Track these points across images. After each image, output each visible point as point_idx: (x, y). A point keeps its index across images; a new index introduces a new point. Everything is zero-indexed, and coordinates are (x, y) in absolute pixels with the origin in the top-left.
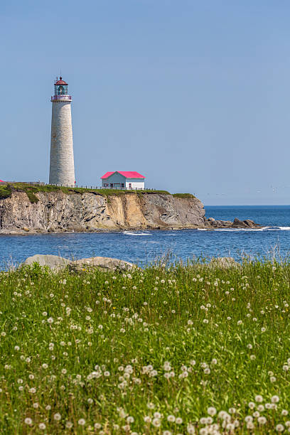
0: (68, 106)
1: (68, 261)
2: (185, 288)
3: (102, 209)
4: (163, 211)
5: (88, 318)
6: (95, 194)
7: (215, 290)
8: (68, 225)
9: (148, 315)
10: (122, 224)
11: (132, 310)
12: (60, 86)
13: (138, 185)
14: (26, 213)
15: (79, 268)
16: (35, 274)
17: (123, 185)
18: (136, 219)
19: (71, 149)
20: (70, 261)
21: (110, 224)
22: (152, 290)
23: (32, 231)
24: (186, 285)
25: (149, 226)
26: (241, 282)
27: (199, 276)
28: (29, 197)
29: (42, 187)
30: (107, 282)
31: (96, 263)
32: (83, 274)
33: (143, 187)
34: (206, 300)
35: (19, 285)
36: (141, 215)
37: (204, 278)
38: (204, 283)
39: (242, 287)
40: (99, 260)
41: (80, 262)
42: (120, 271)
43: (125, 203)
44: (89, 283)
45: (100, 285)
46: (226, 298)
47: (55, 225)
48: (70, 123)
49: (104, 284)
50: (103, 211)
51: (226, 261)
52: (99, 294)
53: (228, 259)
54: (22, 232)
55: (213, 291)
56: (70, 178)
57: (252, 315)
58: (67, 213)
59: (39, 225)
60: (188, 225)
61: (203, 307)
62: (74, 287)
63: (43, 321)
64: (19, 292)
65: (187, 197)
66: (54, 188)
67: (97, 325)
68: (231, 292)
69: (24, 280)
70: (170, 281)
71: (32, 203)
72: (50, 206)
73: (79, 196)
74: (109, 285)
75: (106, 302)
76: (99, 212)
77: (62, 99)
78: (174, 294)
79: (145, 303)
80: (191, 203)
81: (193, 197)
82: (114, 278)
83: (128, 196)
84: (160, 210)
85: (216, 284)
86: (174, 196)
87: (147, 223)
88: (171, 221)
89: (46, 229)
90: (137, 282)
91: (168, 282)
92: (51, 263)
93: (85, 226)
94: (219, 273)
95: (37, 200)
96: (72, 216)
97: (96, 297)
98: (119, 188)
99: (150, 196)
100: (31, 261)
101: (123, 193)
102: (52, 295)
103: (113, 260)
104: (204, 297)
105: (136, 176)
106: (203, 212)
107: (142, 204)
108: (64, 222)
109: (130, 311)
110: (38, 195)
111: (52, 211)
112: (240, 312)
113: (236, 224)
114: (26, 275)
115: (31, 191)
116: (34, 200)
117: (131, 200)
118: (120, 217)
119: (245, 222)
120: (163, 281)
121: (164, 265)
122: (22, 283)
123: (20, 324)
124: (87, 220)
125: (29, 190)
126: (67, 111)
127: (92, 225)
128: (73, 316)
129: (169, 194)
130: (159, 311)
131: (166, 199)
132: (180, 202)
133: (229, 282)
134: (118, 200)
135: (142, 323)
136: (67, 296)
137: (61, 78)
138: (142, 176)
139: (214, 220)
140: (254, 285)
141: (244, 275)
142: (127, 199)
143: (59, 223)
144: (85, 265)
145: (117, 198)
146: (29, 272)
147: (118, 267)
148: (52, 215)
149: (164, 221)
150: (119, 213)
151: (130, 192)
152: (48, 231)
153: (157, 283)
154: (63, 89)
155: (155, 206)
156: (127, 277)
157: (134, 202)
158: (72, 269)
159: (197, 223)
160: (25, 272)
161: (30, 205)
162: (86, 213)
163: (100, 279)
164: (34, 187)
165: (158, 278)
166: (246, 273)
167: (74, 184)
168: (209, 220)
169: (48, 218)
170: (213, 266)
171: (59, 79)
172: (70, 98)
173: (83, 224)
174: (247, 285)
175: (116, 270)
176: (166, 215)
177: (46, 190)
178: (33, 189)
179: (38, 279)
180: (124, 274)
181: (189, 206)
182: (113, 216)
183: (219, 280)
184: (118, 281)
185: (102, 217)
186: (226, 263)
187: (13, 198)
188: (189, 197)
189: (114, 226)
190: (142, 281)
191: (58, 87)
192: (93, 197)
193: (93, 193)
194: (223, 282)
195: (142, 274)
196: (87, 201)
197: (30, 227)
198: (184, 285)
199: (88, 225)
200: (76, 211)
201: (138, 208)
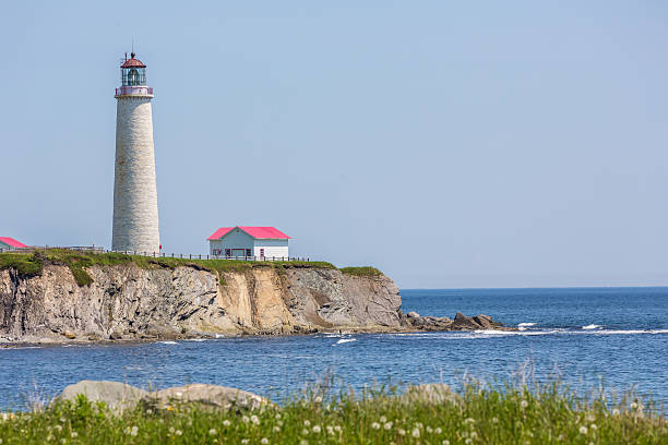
0: (148, 106)
1: (142, 393)
2: (358, 441)
3: (211, 296)
4: (323, 301)
6: (197, 268)
8: (147, 327)
10: (248, 323)
12: (132, 69)
13: (278, 253)
14: (69, 305)
15: (164, 406)
16: (80, 417)
17: (249, 252)
18: (274, 315)
19: (153, 186)
20: (146, 393)
21: (226, 324)
23: (82, 338)
24: (361, 436)
25: (297, 328)
26: (463, 428)
27: (384, 419)
28: (75, 276)
29: (99, 257)
30: (213, 431)
31: (194, 397)
32: (168, 416)
33: (286, 256)
35: (50, 437)
36: (282, 307)
37: (394, 422)
38: (394, 432)
39: (464, 439)
40: (199, 390)
41: (164, 394)
42: (237, 411)
43: (252, 285)
44: (179, 433)
45: (200, 436)
47: (124, 326)
49: (207, 435)
50: (212, 300)
51: (433, 392)
53: (439, 387)
54: (62, 340)
56: (151, 239)
58: (145, 305)
59: (93, 327)
60: (371, 325)
62: (151, 440)
65: (369, 273)
66: (119, 259)
69: (60, 428)
70: (330, 428)
71: (80, 286)
72: (114, 291)
73: (168, 272)
74: (217, 437)
76: (205, 303)
77: (136, 93)
80: (375, 285)
81: (379, 274)
82: (227, 423)
83: (259, 271)
84: (317, 298)
85: (416, 433)
86: (344, 271)
87: (294, 322)
88: (337, 317)
89: (105, 335)
90: (268, 431)
91: (327, 431)
92: (109, 397)
93: (178, 329)
94: (422, 412)
95: (89, 281)
96: (154, 310)
98: (241, 258)
99: (299, 272)
100: (71, 393)
101: (250, 267)
103: (225, 390)
105: (274, 236)
106: (398, 301)
107: (285, 288)
108: (139, 321)
110: (90, 271)
111: (118, 301)
113: (459, 322)
114: (63, 420)
115: (78, 264)
116: (84, 281)
117: (265, 278)
118: (244, 312)
119: (475, 319)
120: (317, 429)
121: (319, 399)
122: (55, 433)
124: (184, 318)
125: (74, 262)
126: (145, 116)
127: (192, 325)
129: (334, 268)
131: (328, 278)
132: (355, 284)
133: (439, 430)
134: (239, 281)
137: (133, 55)
138: (285, 236)
139: (417, 315)
140: (486, 435)
141: (468, 417)
142: (257, 278)
143: (131, 323)
144: (172, 400)
145: (237, 277)
146: (68, 414)
147: (234, 403)
148: (117, 308)
149: (325, 318)
150: (242, 304)
151: (262, 266)
152: (111, 338)
153: (306, 432)
154: (137, 74)
155: (308, 291)
156: (251, 422)
157: (270, 284)
158: (149, 408)
159: (386, 321)
160: (61, 413)
161: (78, 290)
162: (180, 304)
163: (200, 426)
164: (84, 256)
165: (307, 423)
166: (472, 413)
167: (157, 250)
168: (408, 316)
169: (110, 314)
170: (410, 401)
171: (129, 57)
172: (150, 91)
173: (175, 326)
174: (474, 434)
175: (230, 409)
176: (328, 306)
177: (106, 261)
178: (82, 259)
179: (85, 426)
180: (244, 417)
181: (372, 289)
182: (230, 310)
183: (421, 425)
184: (234, 430)
185: (209, 312)
186: (435, 394)
187: (45, 278)
188: (372, 274)
189: (233, 327)
190: (278, 429)
191: (128, 70)
192: (193, 274)
193: (193, 266)
194: (429, 430)
195: (278, 416)
196: (182, 282)
197: (76, 331)
198: (357, 436)
199: (186, 327)
200: (162, 299)
201: (277, 294)
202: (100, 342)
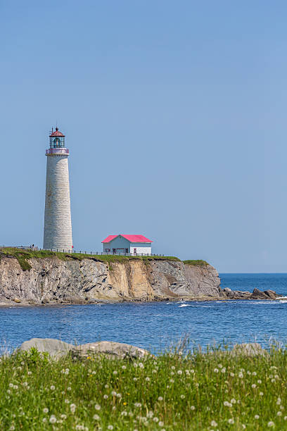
0: (66, 161)
1: (71, 346)
2: (205, 380)
3: (103, 277)
4: (173, 281)
5: (96, 417)
6: (95, 260)
7: (240, 382)
8: (64, 296)
9: (163, 411)
10: (126, 294)
11: (146, 406)
12: (56, 138)
13: (145, 251)
14: (17, 282)
15: (83, 355)
16: (32, 362)
17: (127, 250)
18: (142, 289)
19: (68, 210)
20: (73, 347)
21: (112, 294)
22: (168, 383)
23: (24, 303)
24: (207, 376)
25: (156, 297)
26: (270, 373)
27: (221, 366)
28: (21, 264)
29: (35, 253)
30: (115, 372)
31: (103, 349)
32: (88, 363)
33: (150, 253)
34: (230, 394)
35: (15, 374)
36: (147, 284)
37: (227, 367)
38: (227, 374)
39: (271, 379)
40: (106, 345)
41: (84, 347)
42: (130, 359)
43: (129, 271)
44: (94, 372)
45: (108, 375)
46: (253, 392)
47: (50, 296)
48: (67, 180)
49: (112, 375)
50: (104, 280)
51: (251, 348)
52: (106, 386)
53: (254, 345)
54: (13, 303)
55: (237, 384)
56: (67, 242)
57: (283, 413)
58: (63, 282)
59: (32, 296)
60: (201, 296)
61: (226, 403)
62: (77, 377)
63: (44, 420)
64: (15, 384)
65: (200, 264)
66: (48, 254)
67: (106, 425)
68: (258, 385)
69: (20, 368)
70: (187, 371)
71: (24, 270)
72: (44, 274)
73: (77, 262)
74: (118, 376)
75: (116, 397)
76: (100, 281)
77: (58, 153)
78: (192, 387)
79: (160, 398)
80: (204, 271)
81: (207, 264)
82: (124, 367)
83: (133, 262)
84: (168, 279)
85: (241, 375)
86: (185, 263)
87: (154, 293)
88: (181, 291)
89: (39, 301)
90: (149, 372)
91: (185, 373)
92: (51, 349)
93: (83, 298)
94: (244, 361)
95: (29, 268)
96: (69, 286)
97: (103, 389)
98: (122, 254)
99: (158, 263)
100: (27, 346)
101: (128, 260)
102: (53, 387)
103: (122, 345)
104: (227, 391)
105: (143, 241)
106: (218, 281)
107: (149, 272)
108: (60, 292)
109: (143, 407)
110: (30, 262)
111: (47, 280)
112: (269, 409)
113: (256, 294)
114: (23, 363)
115: (23, 257)
116: (26, 267)
117: (137, 267)
118: (124, 287)
119: (266, 292)
120: (180, 372)
121: (181, 353)
122: (18, 372)
123: (17, 422)
124: (87, 290)
125: (20, 256)
126: (64, 167)
127: (92, 295)
128: (79, 413)
129: (179, 261)
130: (176, 407)
131: (176, 267)
132: (192, 270)
133: (255, 373)
134: (121, 268)
135: (157, 423)
136: (69, 389)
137: (57, 129)
138: (149, 241)
139: (230, 290)
140: (284, 377)
141: (273, 365)
142: (132, 267)
143: (54, 294)
144: (89, 351)
145: (120, 266)
146: (26, 360)
147: (127, 354)
148: (46, 284)
149: (173, 291)
150: (123, 282)
151: (135, 259)
152: (42, 303)
153: (172, 373)
154: (59, 141)
155: (163, 274)
156: (139, 367)
157: (140, 270)
158: (75, 356)
159: (211, 293)
160: (21, 359)
161: (22, 273)
162: (85, 282)
163: (108, 369)
164: (25, 252)
165: (173, 368)
166: (274, 363)
167: (71, 249)
168: (224, 291)
169: (42, 288)
170: (236, 354)
171: (55, 130)
172: (67, 151)
173: (82, 296)
174: (276, 376)
175: (125, 357)
176: (175, 284)
177: (40, 256)
178: (25, 254)
179: (36, 367)
180: (135, 364)
181: (202, 274)
182: (115, 286)
183: (244, 370)
184: (128, 371)
185: (103, 287)
186: (252, 350)
187: (3, 265)
188: (202, 264)
189: (117, 296)
190: (155, 371)
191: (54, 139)
192: (93, 264)
193: (93, 259)
194: (249, 373)
195: (155, 363)
196: (86, 269)
197: (21, 298)
198: (204, 376)
199: (88, 296)
200: (74, 279)
201: (144, 276)
202: (36, 305)
